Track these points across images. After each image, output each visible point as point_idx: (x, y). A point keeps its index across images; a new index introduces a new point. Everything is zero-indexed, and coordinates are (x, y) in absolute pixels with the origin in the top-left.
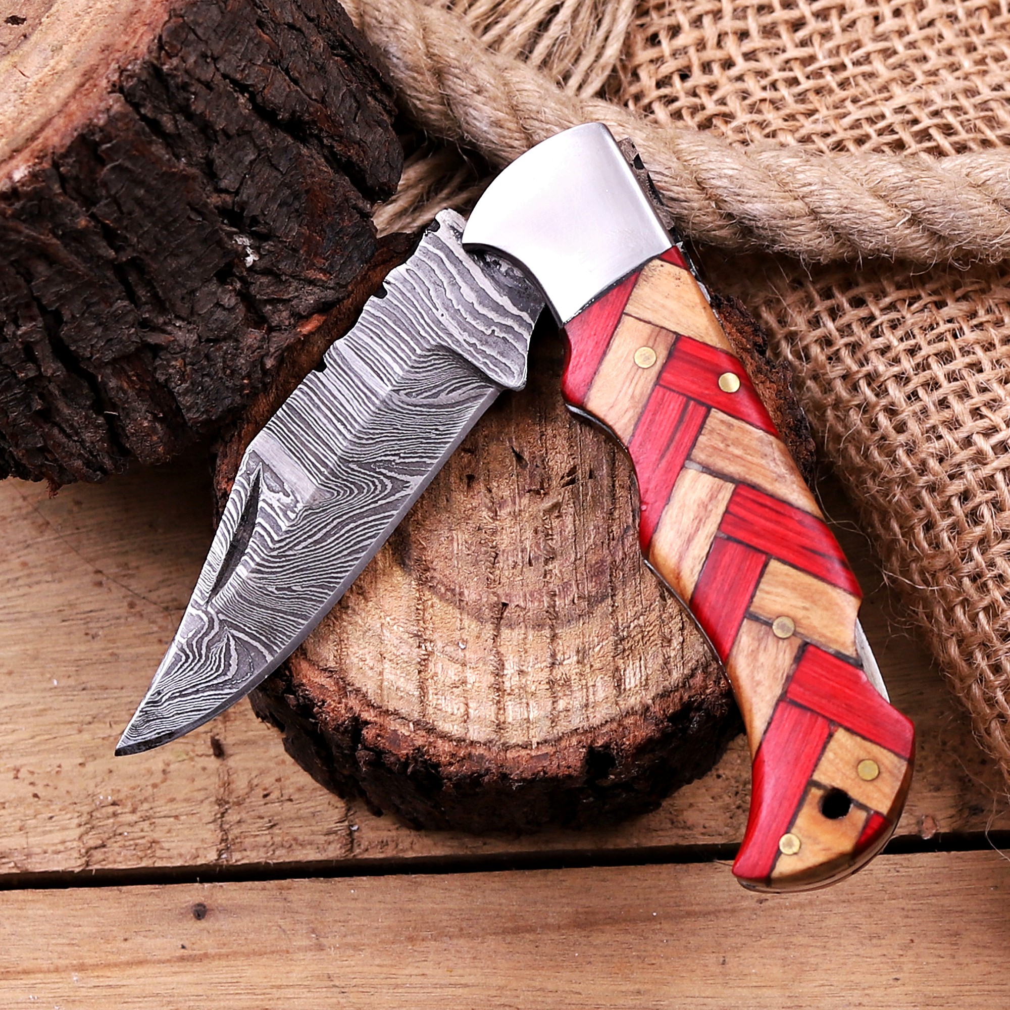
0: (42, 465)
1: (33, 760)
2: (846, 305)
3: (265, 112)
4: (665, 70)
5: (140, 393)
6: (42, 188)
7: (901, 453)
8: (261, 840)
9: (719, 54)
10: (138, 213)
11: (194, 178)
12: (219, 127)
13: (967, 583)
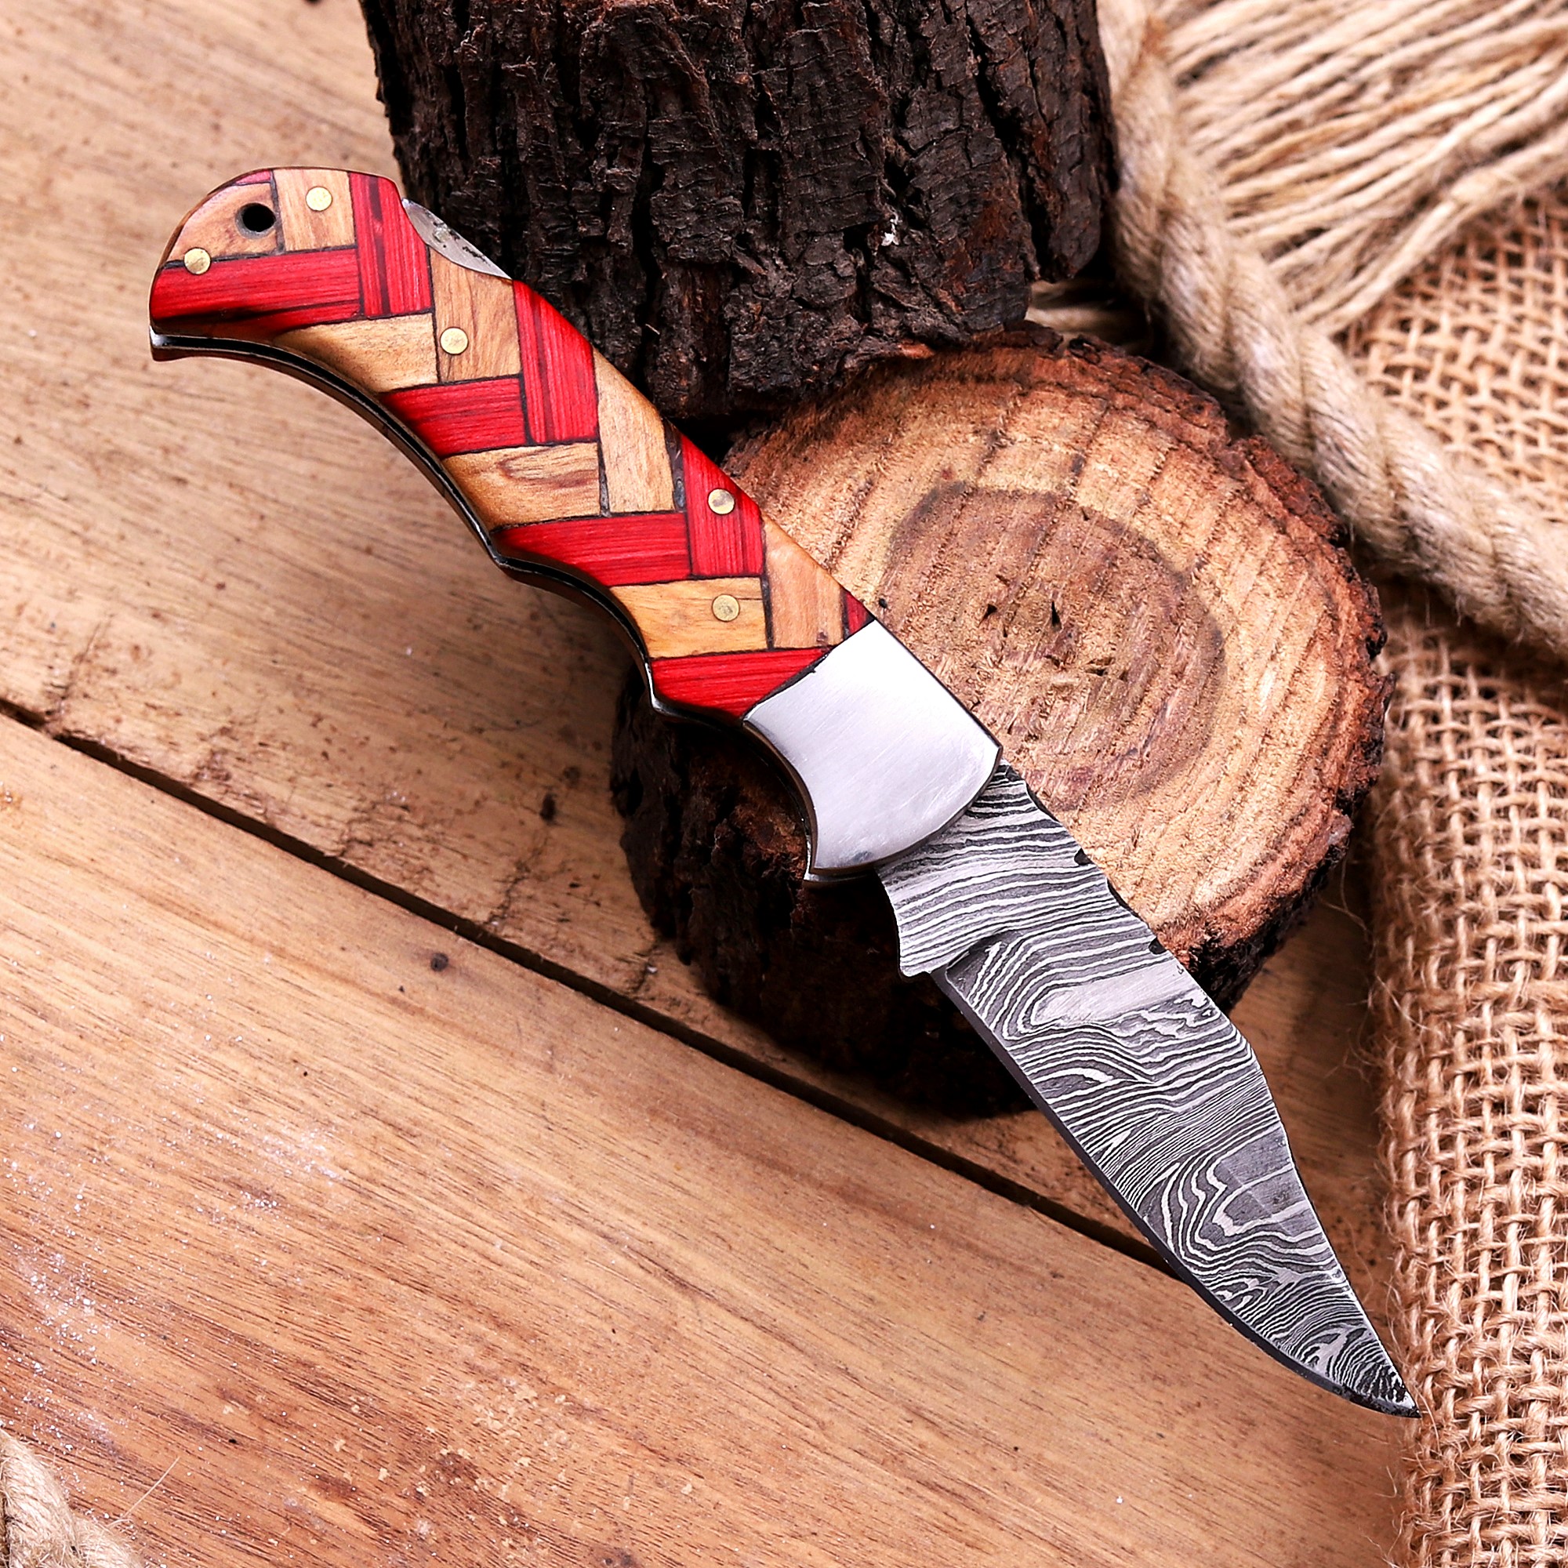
1: (340, 716)
2: (1474, 692)
3: (988, 87)
5: (697, 318)
7: (1458, 866)
8: (545, 929)
9: (1467, 376)
10: (805, 103)
11: (883, 104)
12: (938, 66)
13: (1460, 1038)
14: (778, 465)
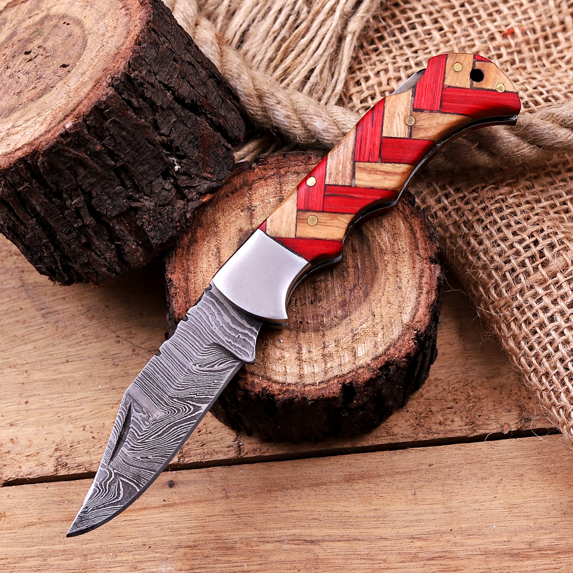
0: (88, 273)
1: (91, 422)
2: (452, 192)
3: (179, 99)
4: (364, 96)
5: (130, 232)
6: (79, 131)
7: (481, 254)
8: (199, 451)
9: (388, 88)
10: (123, 143)
11: (149, 127)
12: (159, 104)
13: (515, 310)
14: (184, 261)
